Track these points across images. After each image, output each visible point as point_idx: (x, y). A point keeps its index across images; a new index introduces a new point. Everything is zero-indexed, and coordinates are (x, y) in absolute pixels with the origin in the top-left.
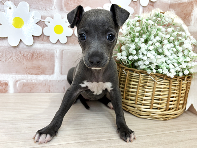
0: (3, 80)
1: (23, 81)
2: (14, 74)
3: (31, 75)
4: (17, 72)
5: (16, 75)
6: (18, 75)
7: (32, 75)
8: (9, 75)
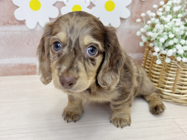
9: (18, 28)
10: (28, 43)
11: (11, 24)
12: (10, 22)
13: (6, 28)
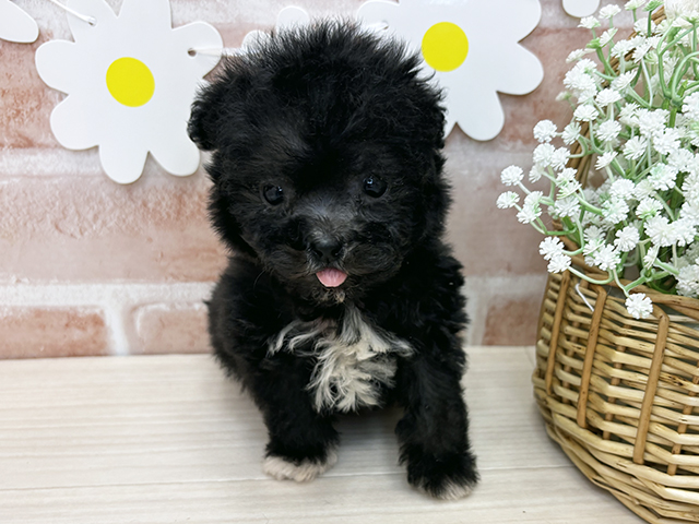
0: (85, 307)
1: (155, 307)
2: (118, 280)
3: (183, 284)
4: (130, 275)
5: (128, 287)
6: (137, 286)
7: (186, 281)
8: (100, 286)
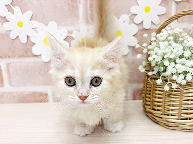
9: (31, 60)
10: (39, 73)
11: (26, 57)
12: (24, 54)
13: (21, 60)
